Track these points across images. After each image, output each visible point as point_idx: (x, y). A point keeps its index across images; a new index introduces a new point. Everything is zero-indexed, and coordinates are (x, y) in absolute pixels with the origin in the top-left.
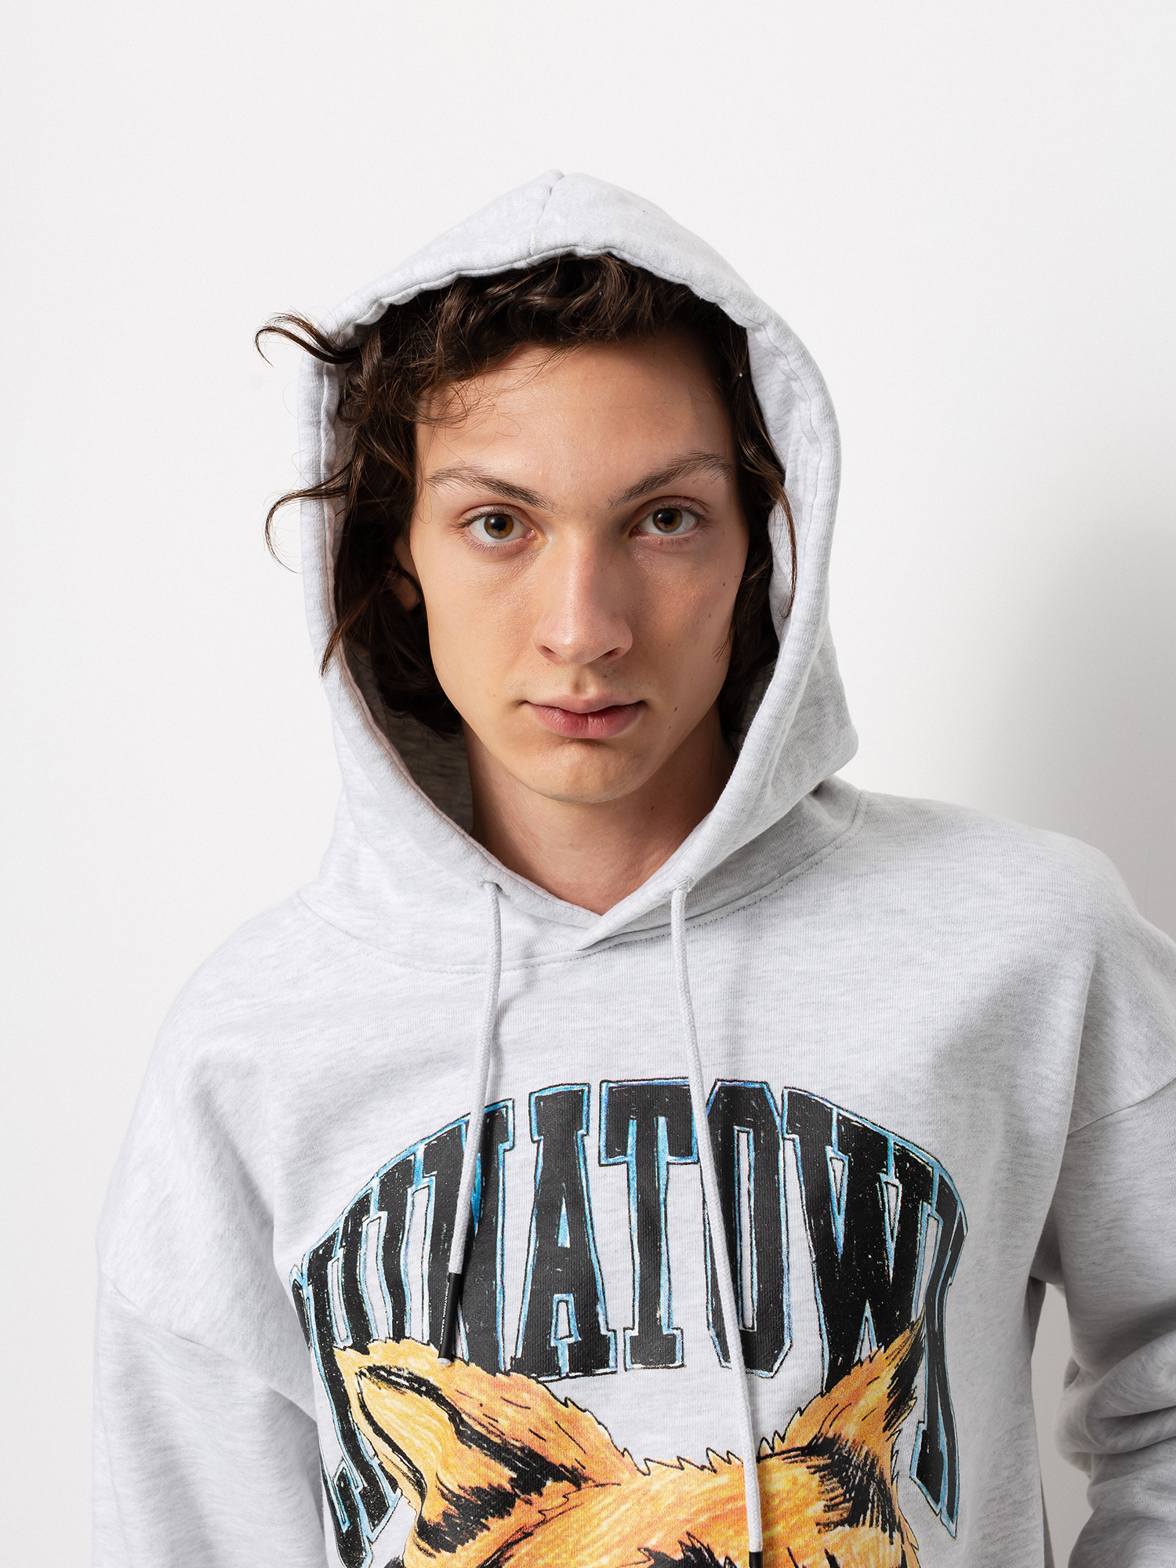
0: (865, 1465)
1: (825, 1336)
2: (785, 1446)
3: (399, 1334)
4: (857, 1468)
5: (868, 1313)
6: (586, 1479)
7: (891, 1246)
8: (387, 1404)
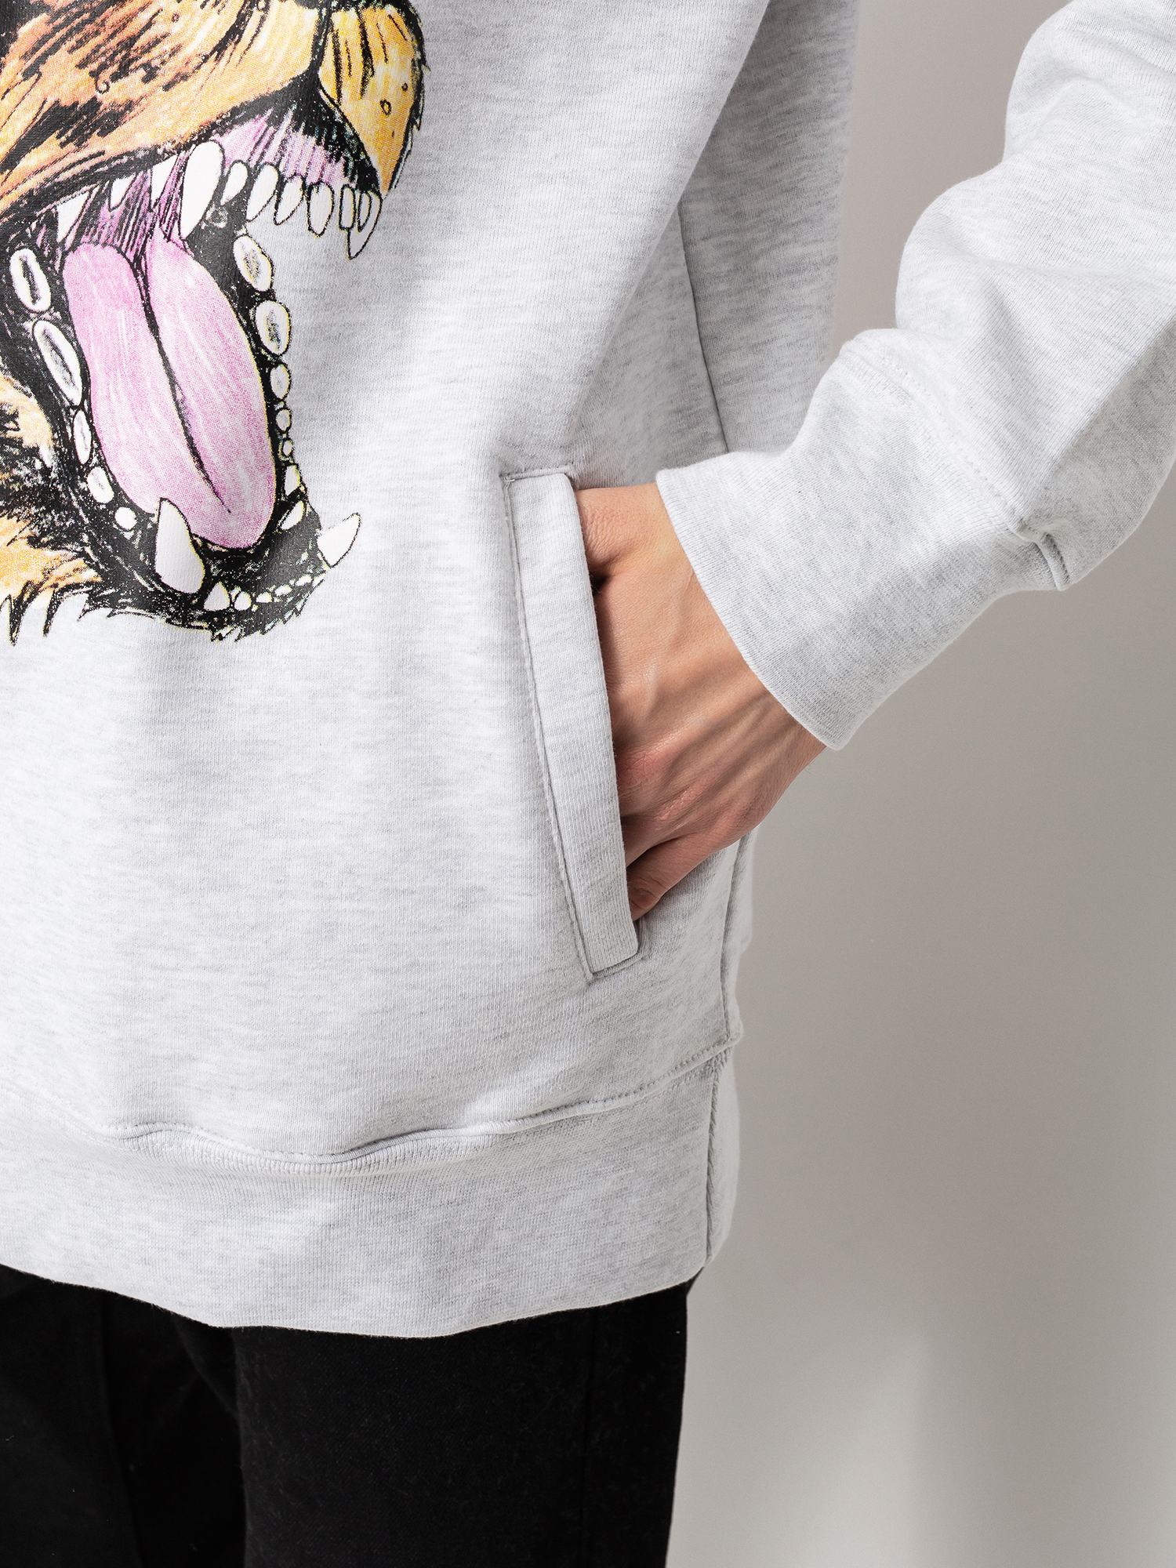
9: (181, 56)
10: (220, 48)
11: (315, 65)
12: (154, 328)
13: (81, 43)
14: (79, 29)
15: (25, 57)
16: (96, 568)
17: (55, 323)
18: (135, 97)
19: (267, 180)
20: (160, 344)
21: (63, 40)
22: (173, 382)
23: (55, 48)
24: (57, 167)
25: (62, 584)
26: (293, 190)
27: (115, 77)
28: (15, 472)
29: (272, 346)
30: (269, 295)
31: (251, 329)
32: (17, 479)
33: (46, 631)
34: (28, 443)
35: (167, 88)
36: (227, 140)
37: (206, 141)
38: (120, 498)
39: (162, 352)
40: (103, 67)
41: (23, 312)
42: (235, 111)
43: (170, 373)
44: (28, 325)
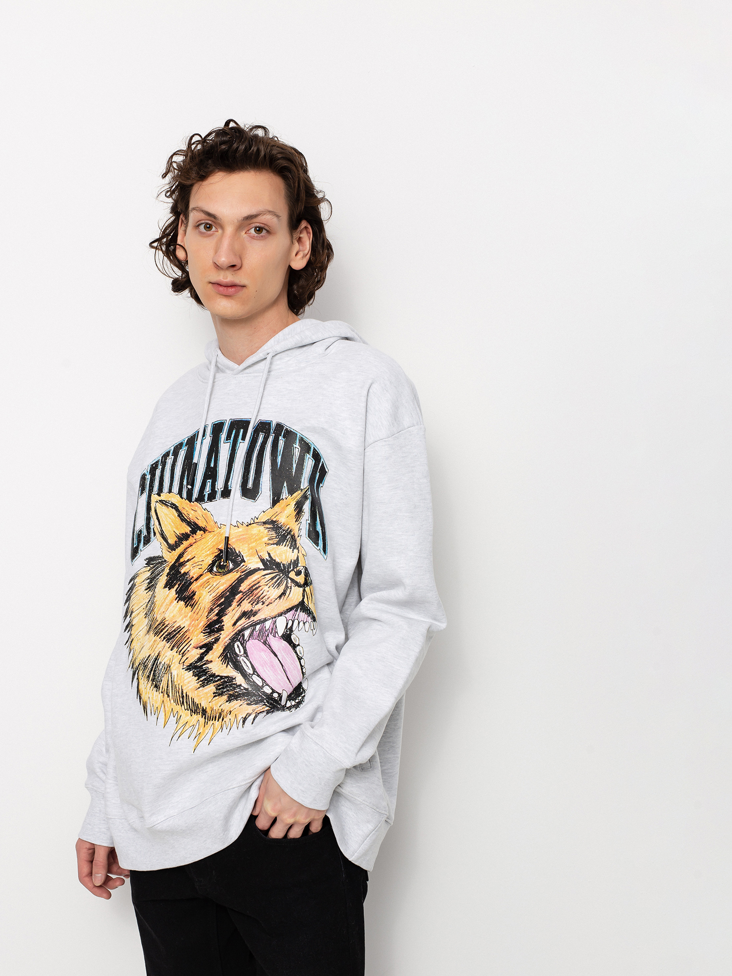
0: (288, 530)
1: (271, 491)
2: (257, 521)
3: (170, 491)
4: (284, 530)
5: (285, 484)
6: (207, 530)
7: (294, 466)
8: (163, 511)
9: (270, 599)
10: (280, 597)
11: (303, 599)
12: (276, 655)
13: (249, 598)
14: (248, 595)
15: (237, 602)
16: (269, 707)
17: (245, 657)
18: (260, 608)
19: (296, 622)
20: (278, 659)
21: (245, 598)
22: (282, 666)
23: (244, 599)
24: (244, 624)
25: (258, 712)
26: (301, 624)
27: (256, 604)
28: (235, 690)
29: (300, 655)
30: (299, 645)
31: (296, 652)
32: (236, 692)
33: (252, 723)
34: (238, 684)
35: (267, 606)
36: (286, 616)
37: (281, 616)
38: (274, 691)
39: (279, 660)
40: (254, 603)
41: (238, 655)
42: (287, 610)
43: (282, 664)
44: (238, 658)
